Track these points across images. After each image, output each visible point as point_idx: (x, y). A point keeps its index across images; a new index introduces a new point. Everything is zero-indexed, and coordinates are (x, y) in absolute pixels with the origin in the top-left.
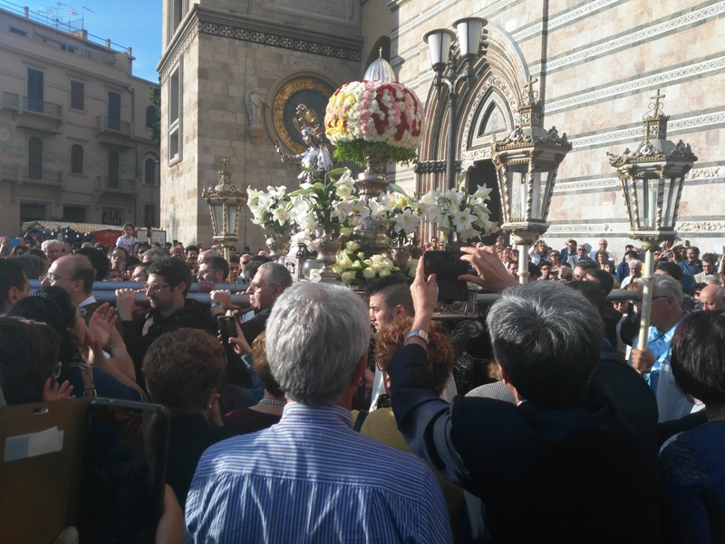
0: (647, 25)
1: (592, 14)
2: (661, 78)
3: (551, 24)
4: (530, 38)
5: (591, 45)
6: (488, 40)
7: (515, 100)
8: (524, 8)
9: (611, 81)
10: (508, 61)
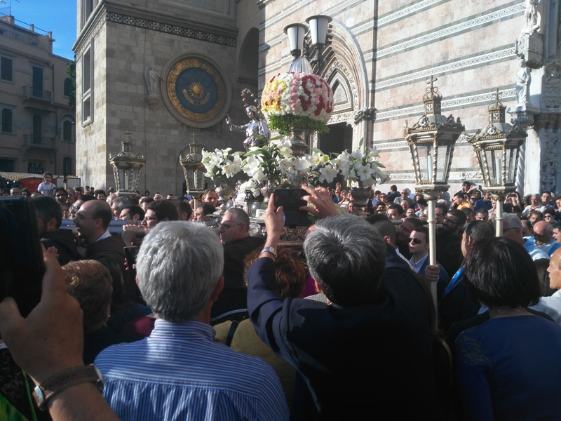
0: (450, 25)
1: (410, 15)
2: (460, 64)
3: (380, 22)
4: (364, 32)
5: (409, 39)
6: (332, 33)
7: (353, 79)
8: (360, 9)
9: (424, 66)
10: (348, 49)
